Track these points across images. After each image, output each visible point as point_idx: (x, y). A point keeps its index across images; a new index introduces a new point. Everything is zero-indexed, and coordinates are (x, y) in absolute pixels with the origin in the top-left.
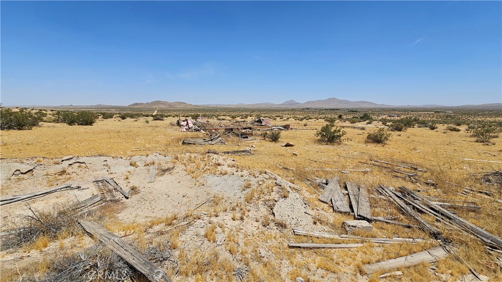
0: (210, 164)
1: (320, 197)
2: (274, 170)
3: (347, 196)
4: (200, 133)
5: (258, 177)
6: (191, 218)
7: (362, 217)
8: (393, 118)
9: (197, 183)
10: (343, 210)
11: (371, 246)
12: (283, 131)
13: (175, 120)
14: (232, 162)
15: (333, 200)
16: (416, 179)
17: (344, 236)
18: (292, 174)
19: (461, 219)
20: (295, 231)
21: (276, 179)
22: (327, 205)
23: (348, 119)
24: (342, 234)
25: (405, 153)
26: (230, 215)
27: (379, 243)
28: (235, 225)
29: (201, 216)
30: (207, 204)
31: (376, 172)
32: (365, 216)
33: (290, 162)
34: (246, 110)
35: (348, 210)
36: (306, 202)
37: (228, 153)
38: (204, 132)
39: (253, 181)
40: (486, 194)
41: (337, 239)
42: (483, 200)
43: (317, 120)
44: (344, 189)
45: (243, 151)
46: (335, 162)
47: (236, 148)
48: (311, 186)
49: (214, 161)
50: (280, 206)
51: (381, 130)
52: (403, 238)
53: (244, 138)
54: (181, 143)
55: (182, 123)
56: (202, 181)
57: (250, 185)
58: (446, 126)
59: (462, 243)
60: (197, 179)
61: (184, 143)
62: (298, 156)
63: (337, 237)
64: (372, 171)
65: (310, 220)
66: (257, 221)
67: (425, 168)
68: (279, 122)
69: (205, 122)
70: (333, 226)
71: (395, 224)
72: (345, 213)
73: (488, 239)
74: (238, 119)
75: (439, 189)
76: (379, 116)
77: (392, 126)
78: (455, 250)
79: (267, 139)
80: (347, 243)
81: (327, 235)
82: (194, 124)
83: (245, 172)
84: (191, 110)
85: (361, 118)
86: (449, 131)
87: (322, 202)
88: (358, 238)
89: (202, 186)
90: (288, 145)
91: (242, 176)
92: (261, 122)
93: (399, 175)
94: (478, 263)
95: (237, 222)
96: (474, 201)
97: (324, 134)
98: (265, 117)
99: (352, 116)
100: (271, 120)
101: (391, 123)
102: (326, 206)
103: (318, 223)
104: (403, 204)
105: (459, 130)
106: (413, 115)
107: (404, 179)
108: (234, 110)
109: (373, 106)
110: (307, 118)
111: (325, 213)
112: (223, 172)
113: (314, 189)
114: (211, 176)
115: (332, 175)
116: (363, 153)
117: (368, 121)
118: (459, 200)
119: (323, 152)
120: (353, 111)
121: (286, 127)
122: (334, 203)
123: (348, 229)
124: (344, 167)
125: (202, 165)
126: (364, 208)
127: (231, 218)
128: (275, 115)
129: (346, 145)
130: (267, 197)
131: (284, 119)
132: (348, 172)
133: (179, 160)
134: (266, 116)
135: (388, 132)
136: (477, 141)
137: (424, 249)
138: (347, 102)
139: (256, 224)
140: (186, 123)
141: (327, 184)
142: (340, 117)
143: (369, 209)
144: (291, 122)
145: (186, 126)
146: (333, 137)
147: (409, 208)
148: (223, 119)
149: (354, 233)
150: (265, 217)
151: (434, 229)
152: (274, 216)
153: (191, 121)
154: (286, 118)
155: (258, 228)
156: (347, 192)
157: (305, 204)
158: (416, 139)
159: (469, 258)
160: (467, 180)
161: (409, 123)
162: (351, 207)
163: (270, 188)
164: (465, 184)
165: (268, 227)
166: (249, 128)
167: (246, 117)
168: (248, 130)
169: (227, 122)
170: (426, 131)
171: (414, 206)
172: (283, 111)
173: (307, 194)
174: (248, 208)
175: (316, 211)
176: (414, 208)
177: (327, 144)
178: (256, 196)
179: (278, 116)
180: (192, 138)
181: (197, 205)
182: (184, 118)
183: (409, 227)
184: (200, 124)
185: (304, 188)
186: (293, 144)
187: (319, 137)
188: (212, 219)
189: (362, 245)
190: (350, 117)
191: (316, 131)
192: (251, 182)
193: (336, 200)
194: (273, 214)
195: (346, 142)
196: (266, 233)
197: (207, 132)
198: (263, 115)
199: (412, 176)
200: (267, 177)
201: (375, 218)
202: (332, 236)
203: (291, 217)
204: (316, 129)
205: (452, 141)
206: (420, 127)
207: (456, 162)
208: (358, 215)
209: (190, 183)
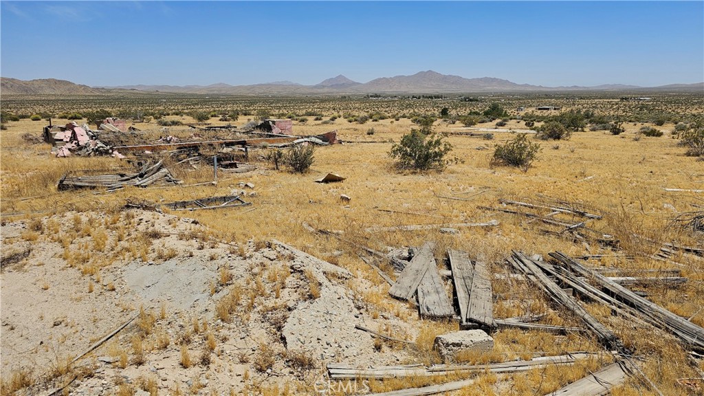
0: (133, 236)
1: (392, 290)
2: (295, 237)
3: (450, 282)
4: (110, 159)
5: (251, 257)
6: (66, 379)
7: (476, 322)
8: (546, 113)
9: (96, 287)
10: (438, 311)
11: (491, 382)
12: (322, 149)
13: (38, 128)
14: (188, 225)
15: (420, 293)
16: (582, 235)
17: (436, 367)
18: (337, 244)
19: (653, 306)
20: (331, 371)
21: (293, 259)
22: (408, 306)
23: (459, 118)
24: (433, 363)
25: (563, 183)
26: (176, 357)
27: (504, 372)
28: (186, 379)
29: (97, 368)
30: (121, 337)
31: (508, 226)
32: (482, 320)
33: (334, 217)
34: (234, 100)
35: (449, 310)
36: (360, 304)
37: (184, 204)
38: (121, 156)
39: (240, 268)
40: (696, 252)
41: (422, 377)
42: (691, 264)
43: (397, 120)
44: (445, 267)
45: (224, 199)
46: (429, 210)
47: (205, 193)
48: (374, 266)
49: (142, 228)
50: (300, 320)
51: (521, 137)
52: (553, 355)
53: (226, 166)
54: (53, 188)
55: (59, 135)
56: (108, 279)
57: (231, 277)
58: (639, 125)
59: (650, 350)
60: (95, 277)
61: (62, 187)
62: (352, 202)
63: (422, 372)
64: (500, 224)
65: (367, 341)
66: (243, 362)
67: (598, 212)
68: (313, 128)
69: (126, 131)
70: (416, 349)
71: (538, 330)
72: (443, 317)
73: (693, 337)
74: (214, 122)
75: (621, 252)
76: (519, 109)
77: (543, 129)
78: (639, 366)
79: (283, 168)
80: (443, 382)
81: (402, 372)
82: (92, 137)
83: (221, 249)
84: (87, 102)
85: (486, 114)
86: (644, 136)
87: (397, 298)
88: (465, 368)
89: (108, 294)
90: (330, 179)
91: (212, 259)
92: (270, 129)
93: (551, 228)
94: (676, 385)
95: (193, 371)
96: (677, 269)
97: (408, 150)
98: (280, 116)
99: (468, 111)
100: (294, 122)
101: (542, 123)
102: (403, 307)
103: (385, 347)
104: (556, 286)
105: (660, 134)
106: (582, 107)
107: (559, 236)
108: (203, 100)
109: (507, 89)
110: (375, 117)
111: (401, 323)
112: (166, 252)
113: (381, 273)
114: (133, 266)
115: (421, 239)
116: (486, 187)
117: (498, 121)
118: (652, 268)
119: (406, 191)
120: (471, 100)
121: (329, 139)
122: (421, 300)
123: (445, 351)
124: (446, 219)
125: (110, 241)
126: (480, 303)
127: (176, 364)
128: (304, 112)
129: (452, 172)
130: (270, 303)
131: (324, 119)
132: (453, 230)
133: (46, 231)
134: (283, 115)
135: (534, 143)
136: (688, 154)
137: (588, 371)
138: (458, 80)
139: (240, 369)
140: (69, 133)
141: (409, 259)
142: (444, 112)
143: (489, 305)
144: (341, 126)
145: (71, 141)
146: (427, 157)
147: (564, 295)
148: (174, 123)
149: (458, 359)
150: (263, 348)
151: (607, 331)
152: (285, 343)
153: (83, 131)
154: (328, 119)
155: (246, 377)
156: (449, 273)
157: (359, 308)
158: (587, 153)
159: (662, 377)
160: (666, 229)
161: (574, 123)
162: (456, 304)
163: (279, 280)
164: (664, 237)
165: (269, 371)
166: (239, 143)
167: (234, 117)
168: (236, 148)
169: (185, 129)
170: (604, 138)
171: (575, 289)
172: (323, 101)
173: (364, 286)
174: (224, 332)
175: (382, 320)
176: (575, 292)
177: (415, 173)
178: (244, 301)
179: (310, 114)
180: (86, 172)
181: (93, 341)
182: (63, 123)
183: (562, 332)
184: (111, 135)
185: (359, 273)
186: (342, 176)
187: (397, 159)
188: (124, 373)
189: (471, 382)
190: (464, 112)
191: (391, 145)
192: (234, 272)
193: (426, 291)
194: (283, 339)
195: (452, 167)
196: (265, 385)
197: (131, 156)
198: (277, 112)
199: (575, 228)
200: (272, 254)
201: (501, 321)
202: (411, 372)
203: (323, 342)
204: (391, 141)
205: (647, 155)
206: (594, 130)
207: (651, 195)
208: (467, 320)
209: (74, 288)
